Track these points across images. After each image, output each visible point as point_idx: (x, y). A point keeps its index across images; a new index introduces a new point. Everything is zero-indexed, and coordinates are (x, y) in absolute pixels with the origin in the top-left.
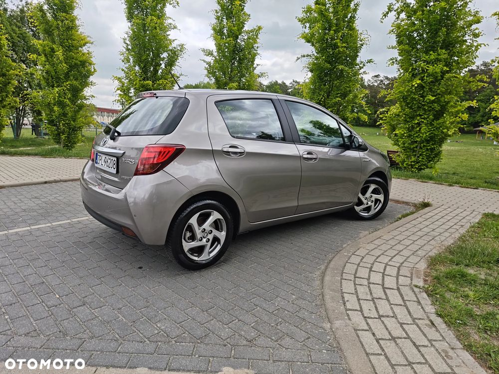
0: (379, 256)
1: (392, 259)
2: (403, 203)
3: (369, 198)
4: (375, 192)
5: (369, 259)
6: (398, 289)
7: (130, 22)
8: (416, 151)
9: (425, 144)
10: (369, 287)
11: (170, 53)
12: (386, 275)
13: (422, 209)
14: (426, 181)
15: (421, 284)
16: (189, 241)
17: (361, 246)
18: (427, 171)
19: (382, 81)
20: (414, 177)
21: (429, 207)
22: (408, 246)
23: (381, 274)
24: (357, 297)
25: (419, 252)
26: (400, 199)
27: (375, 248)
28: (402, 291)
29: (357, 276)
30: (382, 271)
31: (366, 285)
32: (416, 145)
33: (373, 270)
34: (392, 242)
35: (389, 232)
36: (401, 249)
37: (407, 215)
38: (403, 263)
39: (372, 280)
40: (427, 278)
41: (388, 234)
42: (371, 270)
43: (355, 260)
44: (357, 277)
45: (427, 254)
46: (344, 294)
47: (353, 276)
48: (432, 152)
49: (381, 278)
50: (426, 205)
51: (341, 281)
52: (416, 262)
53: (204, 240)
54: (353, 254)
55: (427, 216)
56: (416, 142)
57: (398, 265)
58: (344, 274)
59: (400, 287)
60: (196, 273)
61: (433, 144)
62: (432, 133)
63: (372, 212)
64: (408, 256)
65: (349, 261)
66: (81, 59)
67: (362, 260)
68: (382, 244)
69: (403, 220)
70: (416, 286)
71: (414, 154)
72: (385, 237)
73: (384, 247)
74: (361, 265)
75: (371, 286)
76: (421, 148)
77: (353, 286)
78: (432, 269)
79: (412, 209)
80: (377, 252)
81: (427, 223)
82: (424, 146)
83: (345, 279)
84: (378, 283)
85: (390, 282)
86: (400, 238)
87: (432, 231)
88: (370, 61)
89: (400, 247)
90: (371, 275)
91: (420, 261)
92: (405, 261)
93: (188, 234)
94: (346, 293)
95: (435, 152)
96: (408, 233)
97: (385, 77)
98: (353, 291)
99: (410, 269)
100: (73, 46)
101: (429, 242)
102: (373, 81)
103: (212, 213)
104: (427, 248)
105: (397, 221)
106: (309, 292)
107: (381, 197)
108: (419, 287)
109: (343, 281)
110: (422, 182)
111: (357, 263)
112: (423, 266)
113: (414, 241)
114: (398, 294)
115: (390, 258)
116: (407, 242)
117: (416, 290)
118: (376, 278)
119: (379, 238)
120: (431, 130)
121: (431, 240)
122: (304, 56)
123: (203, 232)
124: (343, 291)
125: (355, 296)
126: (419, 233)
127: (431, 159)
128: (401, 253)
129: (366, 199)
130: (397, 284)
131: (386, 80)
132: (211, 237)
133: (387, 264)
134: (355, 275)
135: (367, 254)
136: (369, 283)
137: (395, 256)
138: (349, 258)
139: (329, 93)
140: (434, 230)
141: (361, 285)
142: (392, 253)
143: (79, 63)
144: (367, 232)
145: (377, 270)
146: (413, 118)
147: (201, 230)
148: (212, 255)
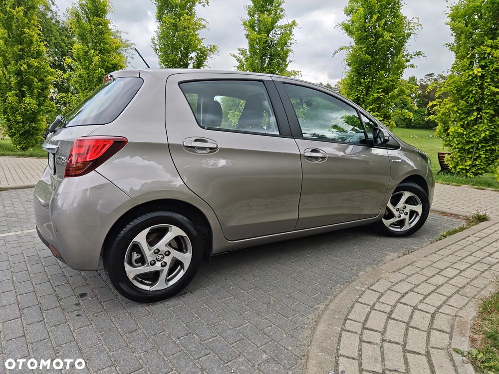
0: (406, 293)
1: (424, 298)
2: (451, 215)
3: (402, 209)
4: (410, 201)
5: (391, 298)
6: (428, 354)
7: (160, 22)
8: (472, 152)
9: (483, 144)
10: (382, 347)
11: (199, 53)
12: (412, 327)
13: (476, 224)
14: (484, 188)
15: (465, 347)
16: (136, 265)
17: (382, 275)
18: (486, 176)
19: (436, 80)
20: (468, 183)
21: (485, 222)
22: (451, 279)
23: (404, 326)
24: (360, 365)
25: (467, 290)
26: (448, 211)
27: (403, 280)
28: (433, 359)
29: (367, 326)
30: (407, 320)
31: (377, 344)
32: (473, 145)
33: (393, 316)
34: (429, 272)
35: (426, 257)
36: (440, 284)
37: (455, 232)
38: (441, 306)
39: (387, 336)
40: (476, 336)
41: (425, 259)
42: (389, 318)
43: (369, 297)
44: (367, 329)
45: (479, 292)
46: (341, 358)
47: (361, 325)
48: (491, 153)
49: (403, 331)
50: (481, 219)
51: (341, 334)
52: (461, 307)
53: (158, 264)
54: (368, 288)
55: (482, 234)
56: (472, 142)
57: (432, 310)
58: (348, 321)
59: (431, 351)
60: (147, 307)
61: (493, 145)
62: (492, 131)
63: (406, 227)
64: (449, 294)
65: (360, 300)
66: (113, 62)
67: (379, 298)
68: (414, 274)
69: (449, 238)
70: (457, 351)
71: (470, 156)
72: (419, 264)
73: (415, 280)
74: (376, 307)
75: (386, 345)
76: (478, 149)
77: (358, 343)
78: (484, 319)
79: (463, 223)
80: (404, 287)
81: (481, 244)
82: (482, 147)
83: (348, 331)
84: (396, 340)
85: (417, 341)
86: (441, 265)
87: (489, 256)
88: (418, 54)
89: (439, 280)
90: (389, 324)
91: (466, 304)
92: (444, 303)
93: (135, 256)
94: (344, 356)
95: (496, 154)
96: (452, 259)
97: (440, 75)
98: (356, 355)
99: (451, 317)
100: (105, 50)
101: (483, 272)
102: (425, 80)
103: (169, 229)
104: (479, 282)
105: (440, 239)
106: (290, 348)
107: (419, 208)
108: (462, 354)
109: (344, 333)
110: (478, 189)
111: (371, 304)
112: (471, 313)
113: (461, 271)
114: (426, 363)
115: (422, 297)
116: (451, 272)
117: (457, 358)
118: (395, 332)
119: (411, 264)
120: (491, 128)
121: (486, 270)
122: (341, 49)
123: (155, 253)
124: (340, 352)
125: (356, 363)
126: (471, 260)
127: (490, 162)
128: (439, 290)
129: (398, 210)
130: (427, 344)
131: (441, 79)
132: (168, 260)
133: (415, 308)
134: (364, 324)
135: (389, 289)
136: (383, 340)
137: (429, 294)
138: (362, 295)
139: (369, 87)
140: (491, 254)
141: (370, 343)
142: (425, 289)
143: (111, 66)
144: (396, 254)
145: (398, 318)
146: (469, 113)
147: (152, 251)
148: (171, 283)
